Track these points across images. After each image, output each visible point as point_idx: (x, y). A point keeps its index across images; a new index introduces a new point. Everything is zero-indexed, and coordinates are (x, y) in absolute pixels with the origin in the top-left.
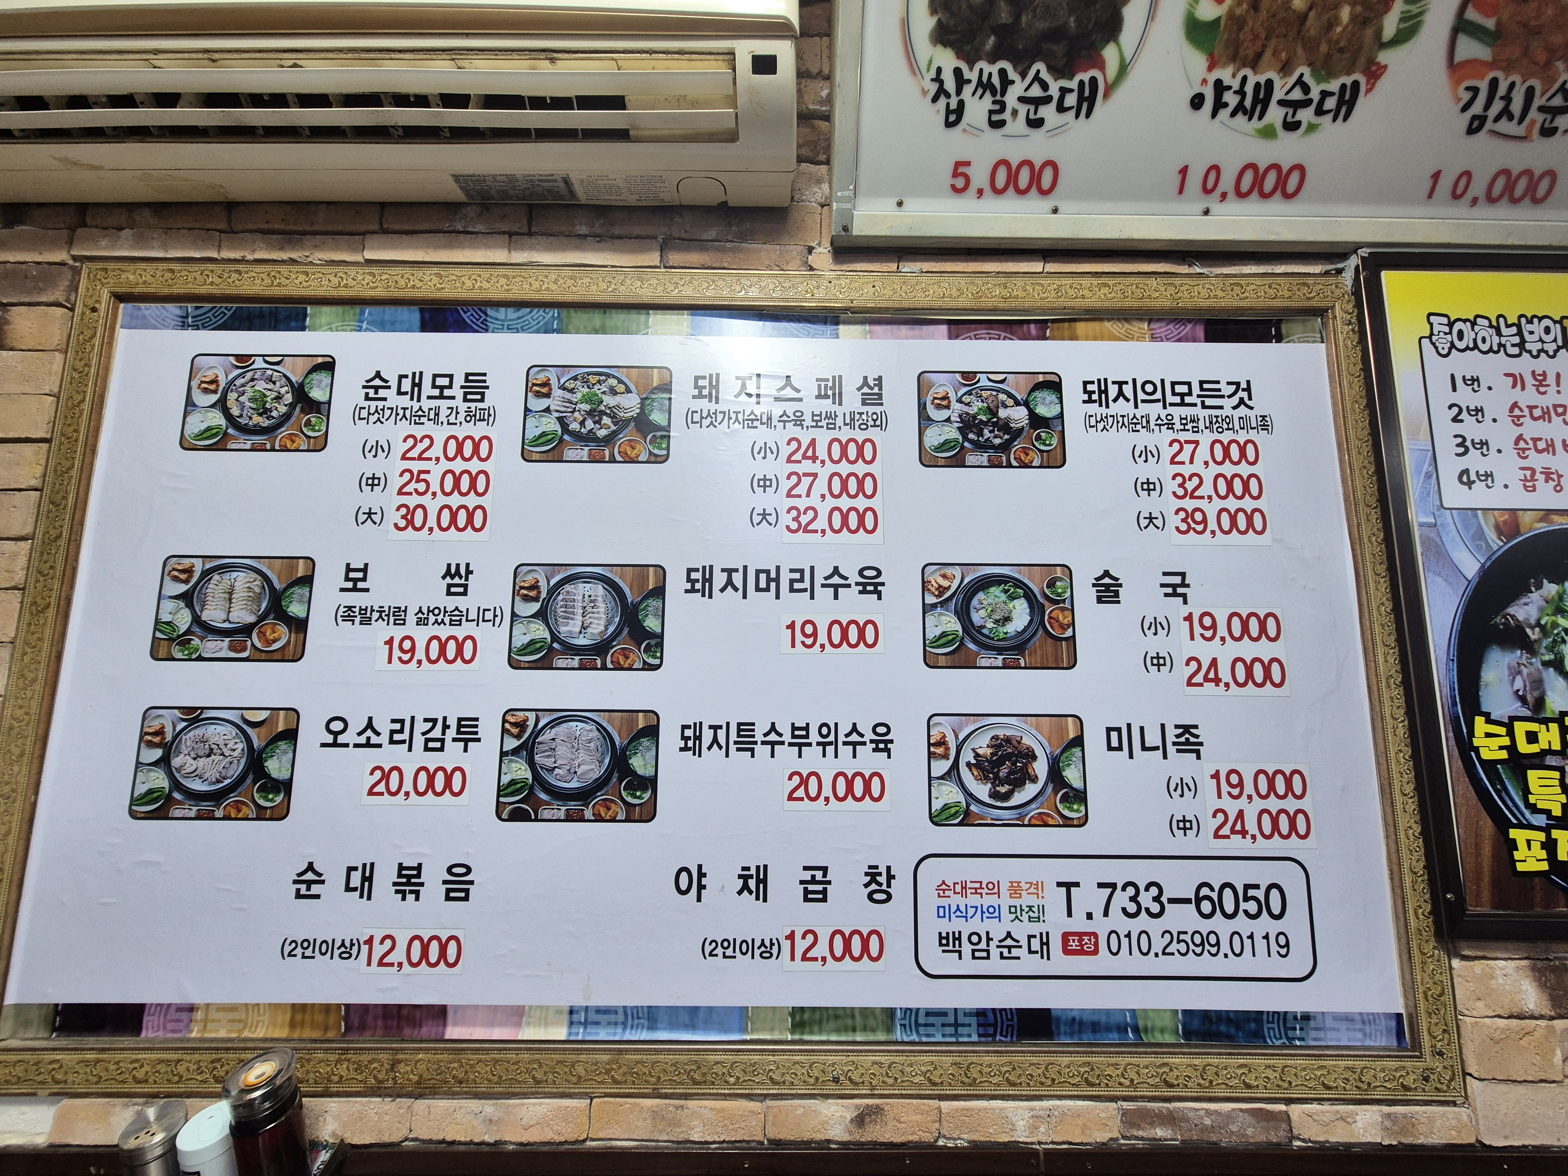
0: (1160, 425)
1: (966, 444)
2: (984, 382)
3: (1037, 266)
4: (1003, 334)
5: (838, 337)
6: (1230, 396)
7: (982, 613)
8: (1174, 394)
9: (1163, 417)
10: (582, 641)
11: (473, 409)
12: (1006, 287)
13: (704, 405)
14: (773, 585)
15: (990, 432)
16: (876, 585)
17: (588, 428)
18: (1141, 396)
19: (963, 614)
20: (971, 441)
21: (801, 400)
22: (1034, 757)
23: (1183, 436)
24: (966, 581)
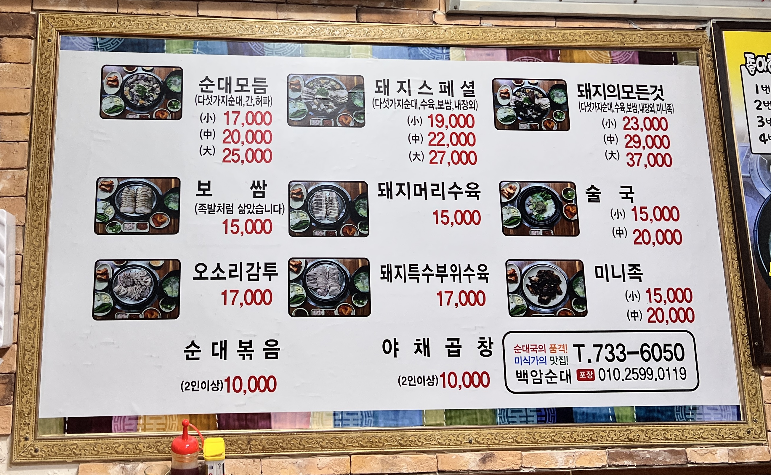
0: (617, 109)
1: (519, 118)
2: (527, 85)
3: (552, 23)
4: (536, 59)
5: (449, 60)
6: (652, 94)
7: (531, 207)
8: (624, 92)
9: (619, 105)
10: (327, 222)
11: (260, 97)
12: (536, 35)
13: (381, 96)
14: (423, 192)
15: (531, 111)
16: (476, 192)
17: (322, 108)
18: (607, 93)
19: (521, 208)
20: (521, 116)
21: (432, 94)
22: (560, 282)
23: (630, 115)
24: (522, 190)
